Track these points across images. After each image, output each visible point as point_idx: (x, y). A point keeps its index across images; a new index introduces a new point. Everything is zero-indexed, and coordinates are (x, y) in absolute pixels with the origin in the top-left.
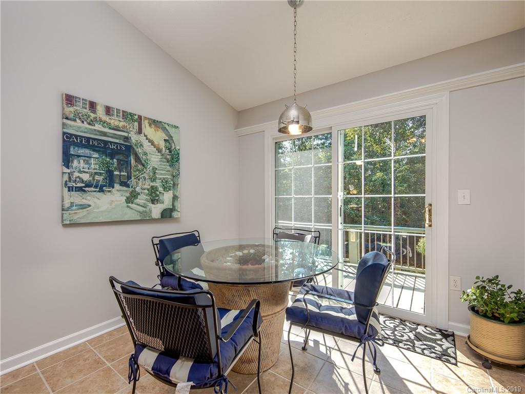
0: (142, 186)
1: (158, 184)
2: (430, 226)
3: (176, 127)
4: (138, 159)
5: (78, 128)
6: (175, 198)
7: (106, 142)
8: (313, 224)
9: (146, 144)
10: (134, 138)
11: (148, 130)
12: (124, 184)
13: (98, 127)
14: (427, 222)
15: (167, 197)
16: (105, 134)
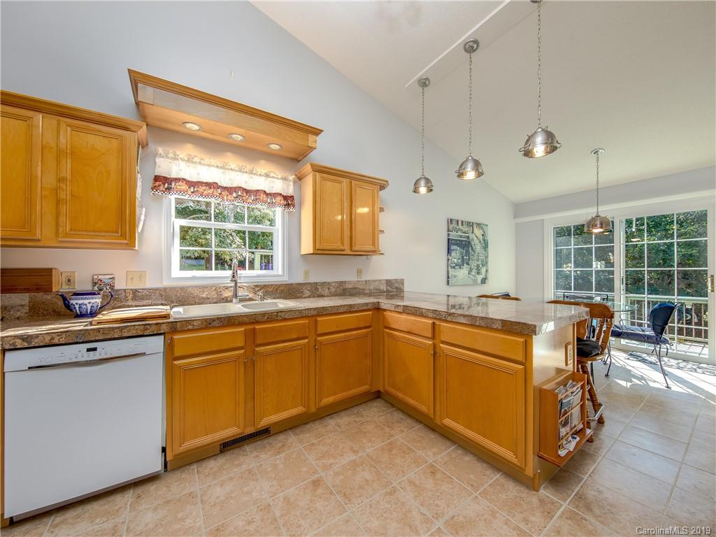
0: (473, 264)
1: (479, 263)
2: (713, 291)
3: (487, 225)
4: (472, 249)
5: (454, 235)
6: (487, 271)
7: (462, 241)
8: (593, 292)
9: (475, 238)
10: (471, 236)
11: (476, 230)
12: (468, 264)
13: (459, 233)
14: (710, 288)
15: (483, 270)
16: (461, 237)
